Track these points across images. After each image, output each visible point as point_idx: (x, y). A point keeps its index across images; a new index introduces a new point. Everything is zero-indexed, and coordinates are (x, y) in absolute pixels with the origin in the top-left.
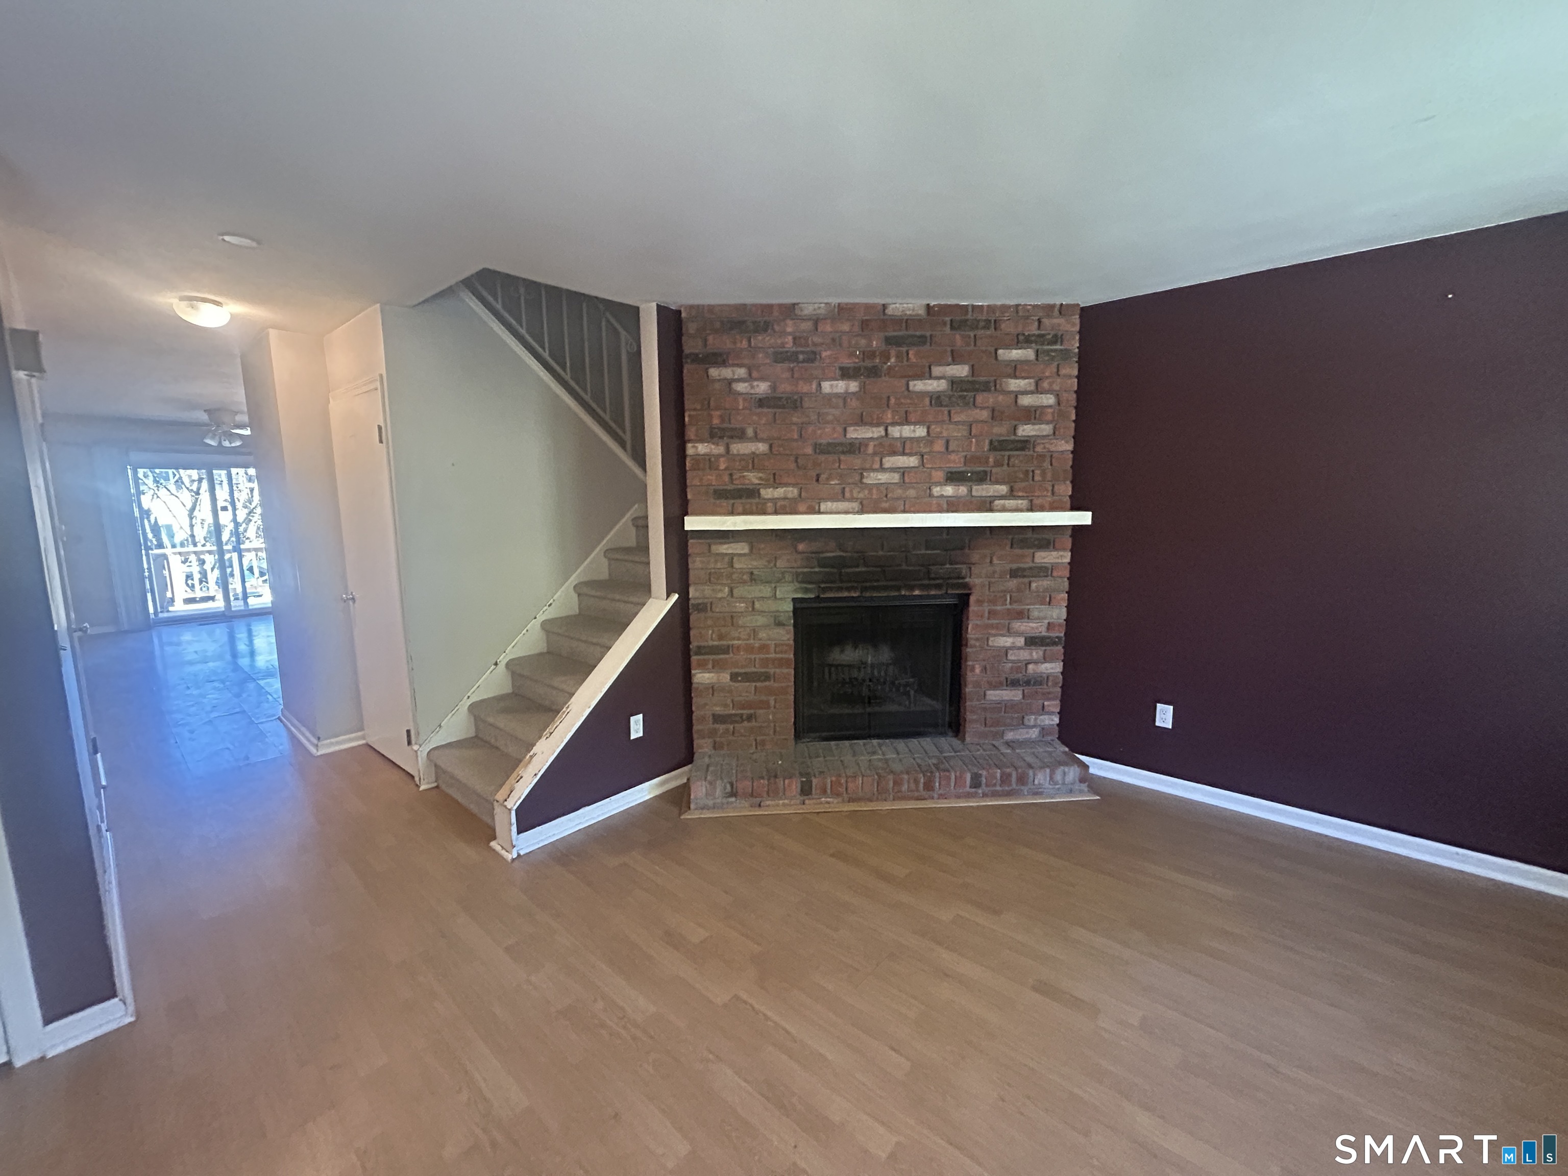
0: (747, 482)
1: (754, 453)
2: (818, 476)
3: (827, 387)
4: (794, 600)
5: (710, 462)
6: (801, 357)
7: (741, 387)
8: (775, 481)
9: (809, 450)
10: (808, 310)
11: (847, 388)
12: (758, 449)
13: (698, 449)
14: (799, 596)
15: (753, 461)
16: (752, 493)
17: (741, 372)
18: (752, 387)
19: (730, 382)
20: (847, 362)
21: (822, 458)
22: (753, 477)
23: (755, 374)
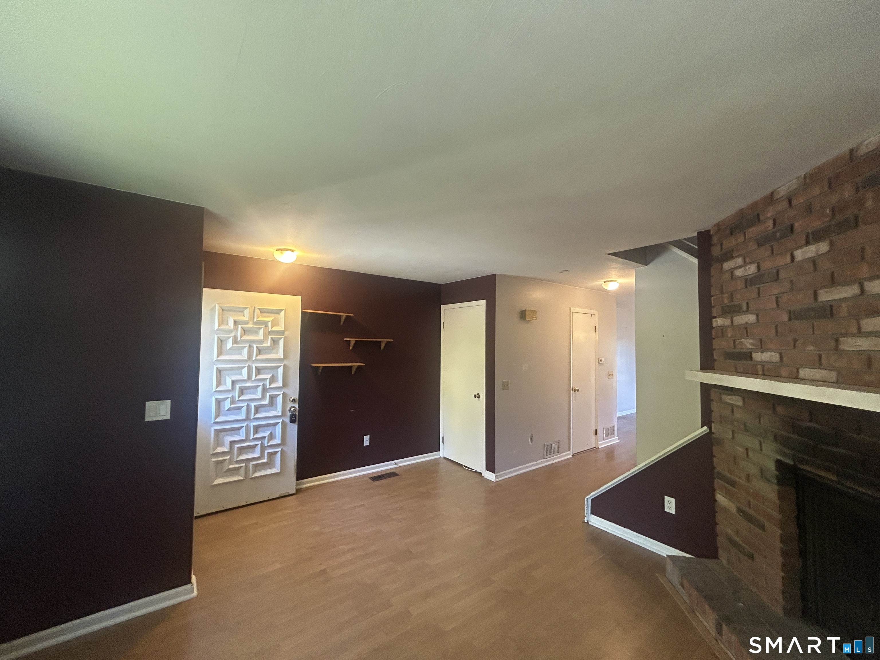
0: (744, 347)
1: (747, 323)
2: (795, 341)
3: (799, 255)
4: (778, 462)
5: (722, 330)
6: (778, 235)
7: (739, 273)
8: (762, 347)
9: (785, 317)
10: (783, 192)
11: (818, 250)
12: (749, 320)
13: (719, 322)
14: (779, 458)
15: (746, 329)
16: (748, 356)
17: (739, 261)
18: (746, 270)
19: (732, 271)
20: (817, 224)
21: (797, 324)
22: (748, 343)
23: (748, 260)
